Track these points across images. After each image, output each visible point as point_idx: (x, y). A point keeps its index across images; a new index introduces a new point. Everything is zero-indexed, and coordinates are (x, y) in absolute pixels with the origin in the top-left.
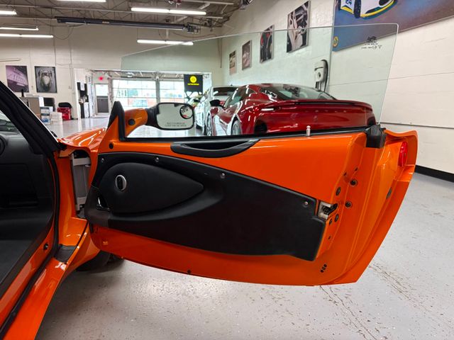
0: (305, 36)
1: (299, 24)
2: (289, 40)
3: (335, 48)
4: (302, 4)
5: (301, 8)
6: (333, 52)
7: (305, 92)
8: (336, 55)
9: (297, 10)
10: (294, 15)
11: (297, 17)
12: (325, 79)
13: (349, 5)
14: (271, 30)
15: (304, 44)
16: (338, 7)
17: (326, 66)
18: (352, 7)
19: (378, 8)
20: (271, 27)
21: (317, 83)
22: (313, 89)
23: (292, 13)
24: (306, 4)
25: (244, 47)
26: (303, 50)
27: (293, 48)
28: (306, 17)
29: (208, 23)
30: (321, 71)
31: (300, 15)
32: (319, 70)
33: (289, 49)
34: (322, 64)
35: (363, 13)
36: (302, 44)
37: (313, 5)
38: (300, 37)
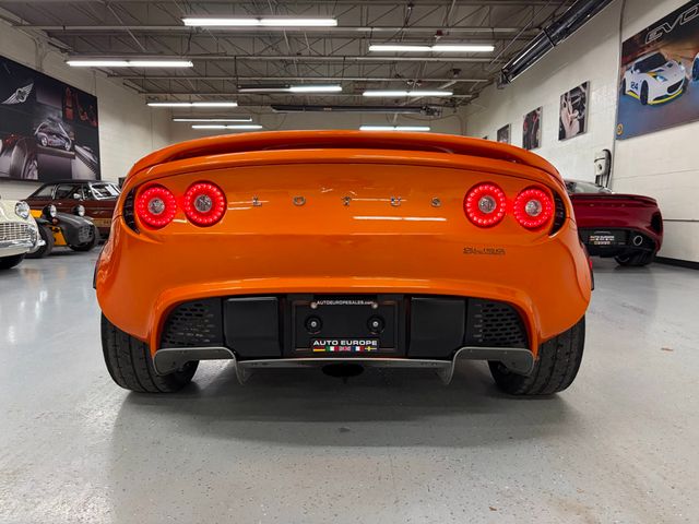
0: (582, 122)
1: (575, 107)
2: (562, 126)
3: (619, 137)
4: (578, 83)
5: (577, 89)
6: (617, 141)
7: (581, 186)
8: (621, 145)
9: (572, 92)
10: (568, 97)
11: (573, 99)
12: (608, 172)
13: (635, 90)
14: (538, 112)
15: (582, 130)
16: (622, 91)
17: (609, 156)
18: (639, 92)
19: (667, 96)
20: (539, 109)
21: (598, 177)
22: (591, 183)
23: (566, 94)
24: (585, 85)
25: (499, 132)
26: (581, 137)
27: (568, 135)
28: (583, 100)
29: (450, 103)
30: (603, 163)
31: (577, 97)
32: (600, 162)
33: (562, 136)
34: (604, 155)
35: (650, 100)
36: (578, 130)
37: (593, 87)
38: (576, 124)
